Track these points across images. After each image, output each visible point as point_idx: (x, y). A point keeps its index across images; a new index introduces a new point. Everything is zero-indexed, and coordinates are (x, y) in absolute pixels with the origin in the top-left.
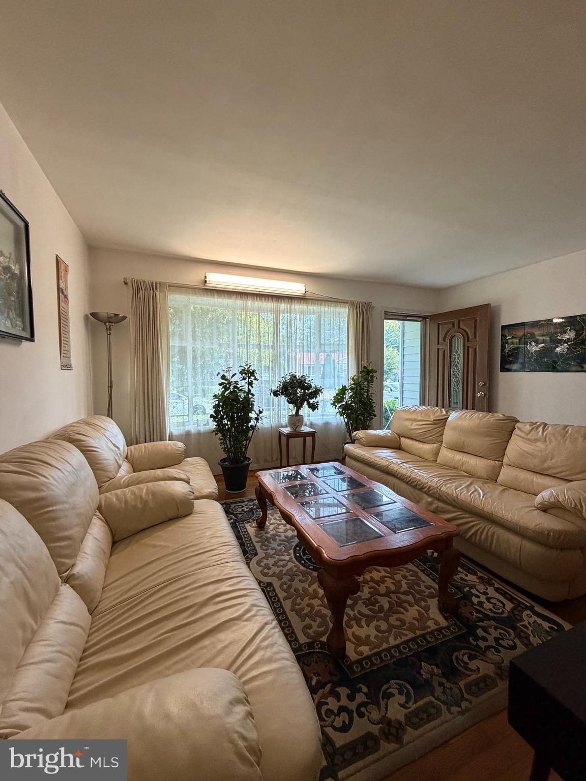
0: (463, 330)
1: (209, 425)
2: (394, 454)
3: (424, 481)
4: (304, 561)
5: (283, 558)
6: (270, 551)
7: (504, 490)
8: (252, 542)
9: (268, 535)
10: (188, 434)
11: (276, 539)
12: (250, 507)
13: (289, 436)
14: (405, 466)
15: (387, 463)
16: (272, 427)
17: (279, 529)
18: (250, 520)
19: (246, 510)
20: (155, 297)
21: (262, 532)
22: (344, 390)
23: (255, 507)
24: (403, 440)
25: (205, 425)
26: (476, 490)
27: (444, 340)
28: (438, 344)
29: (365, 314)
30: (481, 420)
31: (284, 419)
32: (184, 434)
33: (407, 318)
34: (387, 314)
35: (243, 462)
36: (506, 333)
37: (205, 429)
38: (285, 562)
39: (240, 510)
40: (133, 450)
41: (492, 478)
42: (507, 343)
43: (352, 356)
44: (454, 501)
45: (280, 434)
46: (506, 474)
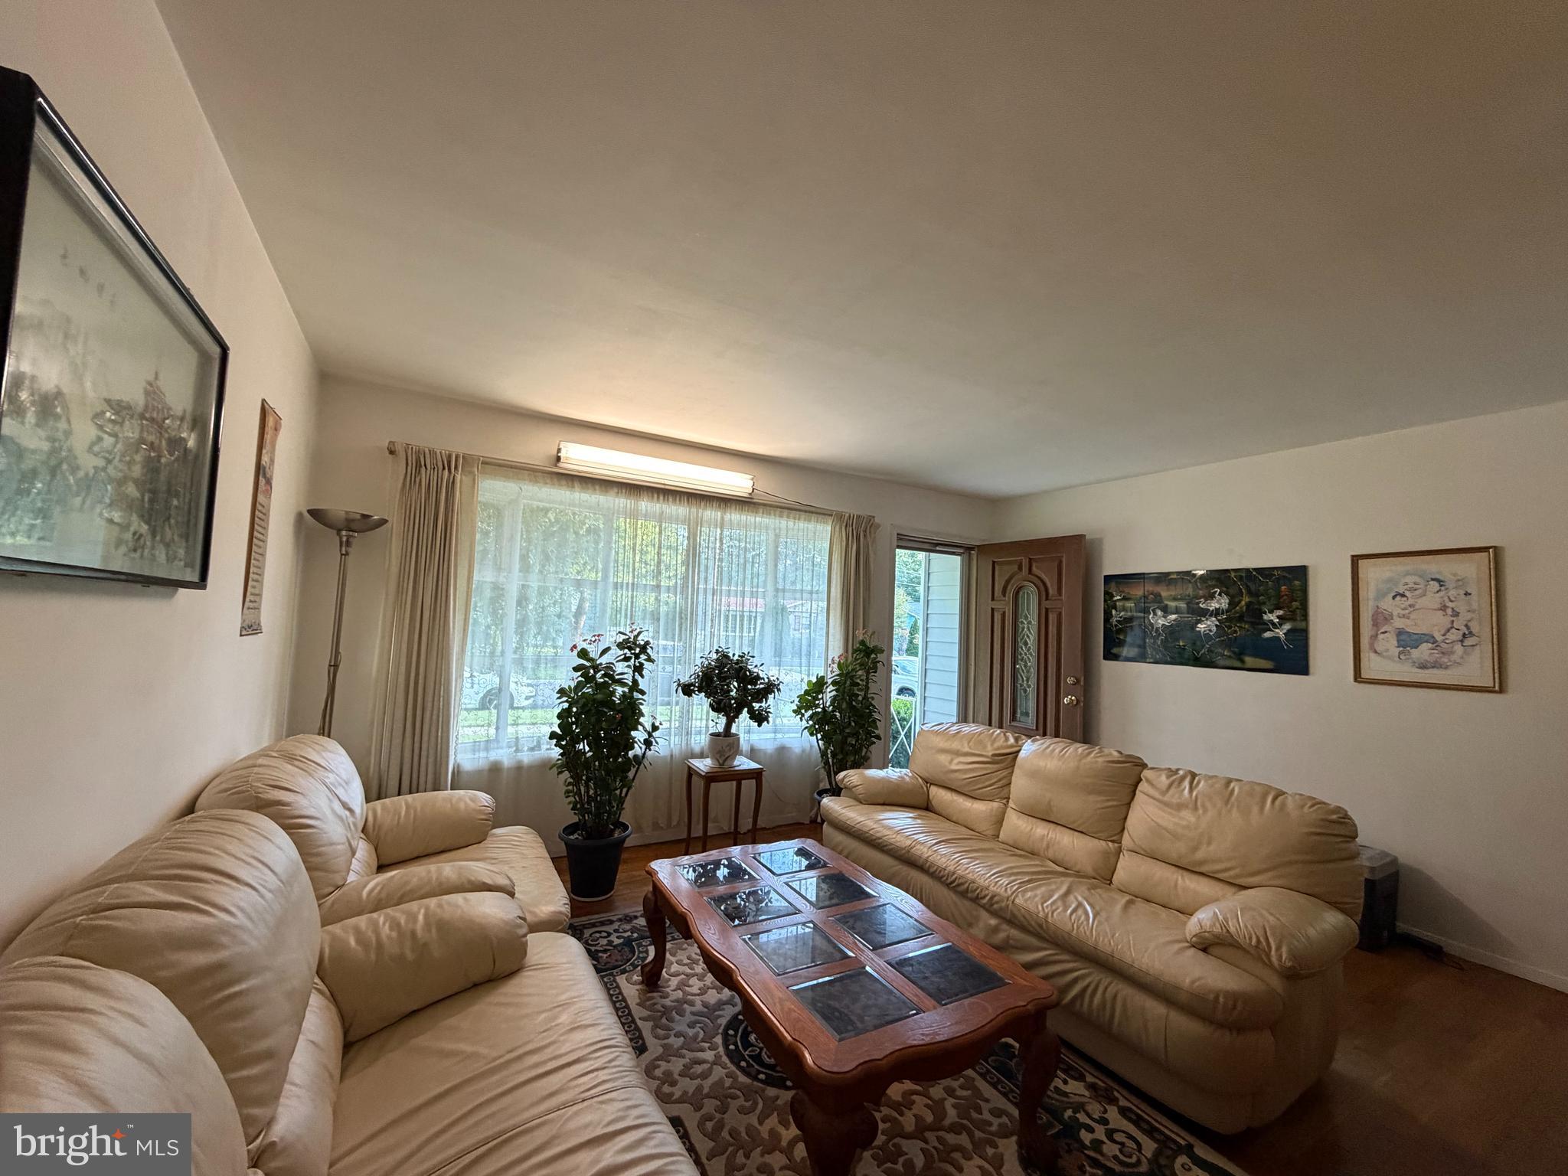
0: (1037, 576)
1: (540, 750)
2: (919, 821)
3: (981, 882)
4: (747, 1062)
5: (700, 1055)
6: (672, 1040)
7: (1130, 903)
8: (633, 1021)
9: (667, 1002)
10: (495, 769)
11: (684, 1011)
12: (626, 935)
13: (711, 778)
14: (943, 850)
15: (908, 842)
16: (672, 756)
17: (689, 986)
18: (628, 967)
19: (617, 942)
20: (451, 485)
21: (655, 994)
22: (819, 685)
23: (635, 935)
24: (934, 790)
25: (532, 749)
26: (1080, 905)
27: (1004, 593)
28: (993, 599)
29: (862, 539)
30: (1080, 760)
31: (698, 738)
32: (487, 768)
33: (938, 548)
34: (901, 539)
35: (612, 832)
36: (1113, 589)
37: (532, 759)
38: (706, 1066)
39: (604, 942)
40: (379, 811)
41: (1104, 876)
42: (1115, 607)
43: (834, 616)
44: (1041, 926)
45: (691, 772)
46: (1128, 869)
